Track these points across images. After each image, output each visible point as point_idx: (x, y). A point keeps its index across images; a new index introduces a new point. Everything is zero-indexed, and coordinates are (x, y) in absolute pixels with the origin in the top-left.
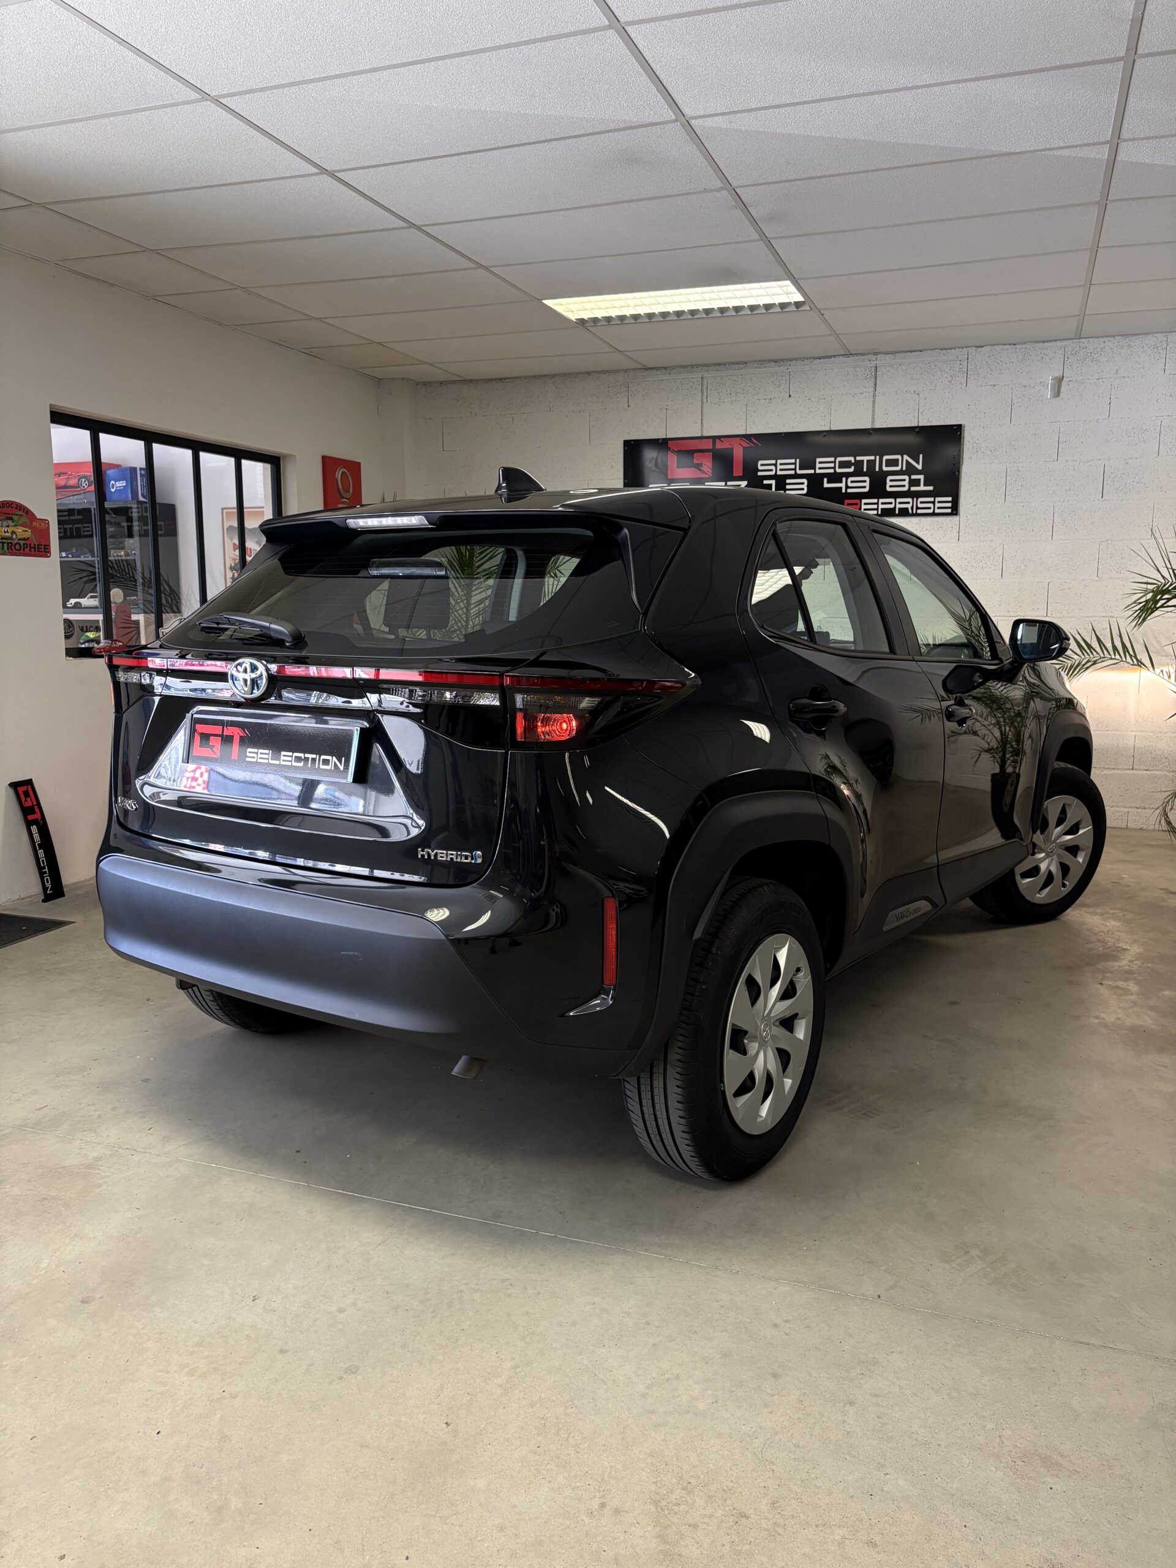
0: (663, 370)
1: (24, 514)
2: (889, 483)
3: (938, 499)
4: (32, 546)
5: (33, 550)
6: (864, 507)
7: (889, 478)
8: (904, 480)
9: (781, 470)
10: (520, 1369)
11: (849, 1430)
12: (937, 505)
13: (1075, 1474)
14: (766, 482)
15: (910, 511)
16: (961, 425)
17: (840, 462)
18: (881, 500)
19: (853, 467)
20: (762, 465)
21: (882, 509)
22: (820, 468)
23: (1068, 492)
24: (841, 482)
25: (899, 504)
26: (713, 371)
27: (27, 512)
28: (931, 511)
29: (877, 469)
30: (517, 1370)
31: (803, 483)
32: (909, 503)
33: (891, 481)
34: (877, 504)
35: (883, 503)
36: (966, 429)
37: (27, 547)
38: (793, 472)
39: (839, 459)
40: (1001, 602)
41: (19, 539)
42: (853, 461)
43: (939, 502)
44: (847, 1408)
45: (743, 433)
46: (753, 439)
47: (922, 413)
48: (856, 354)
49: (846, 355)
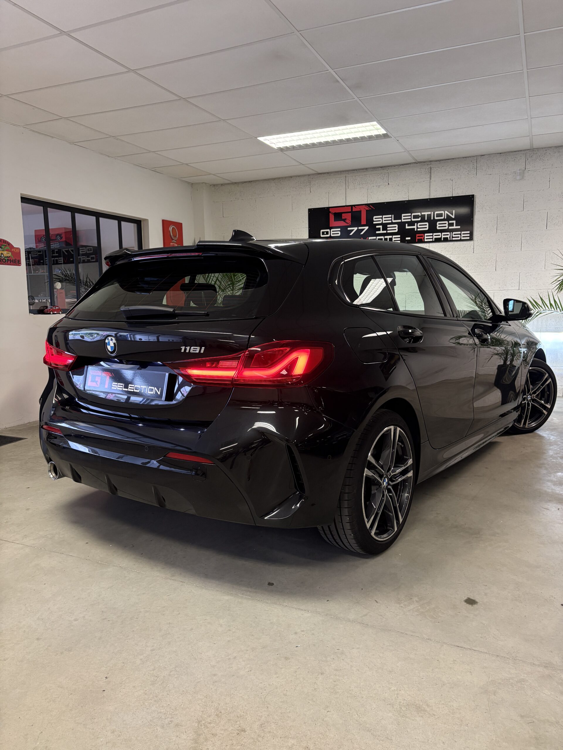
0: (327, 174)
1: (7, 245)
2: (438, 225)
3: (462, 232)
4: (12, 260)
5: (12, 262)
6: (426, 237)
7: (438, 223)
8: (446, 224)
9: (385, 220)
10: (155, 651)
11: (316, 687)
12: (462, 235)
13: (432, 716)
14: (377, 227)
15: (449, 239)
16: (474, 195)
17: (413, 216)
18: (434, 234)
19: (420, 218)
20: (375, 218)
21: (435, 238)
22: (404, 219)
23: (529, 227)
24: (414, 225)
25: (443, 235)
26: (351, 173)
27: (9, 244)
28: (459, 238)
29: (432, 219)
30: (153, 652)
31: (396, 227)
32: (448, 235)
33: (439, 224)
34: (433, 236)
35: (435, 235)
36: (476, 197)
37: (9, 261)
38: (390, 221)
39: (413, 214)
40: (495, 283)
41: (5, 257)
42: (420, 215)
43: (463, 234)
44: (319, 676)
45: (366, 203)
46: (371, 206)
47: (454, 190)
48: (421, 162)
49: (416, 163)
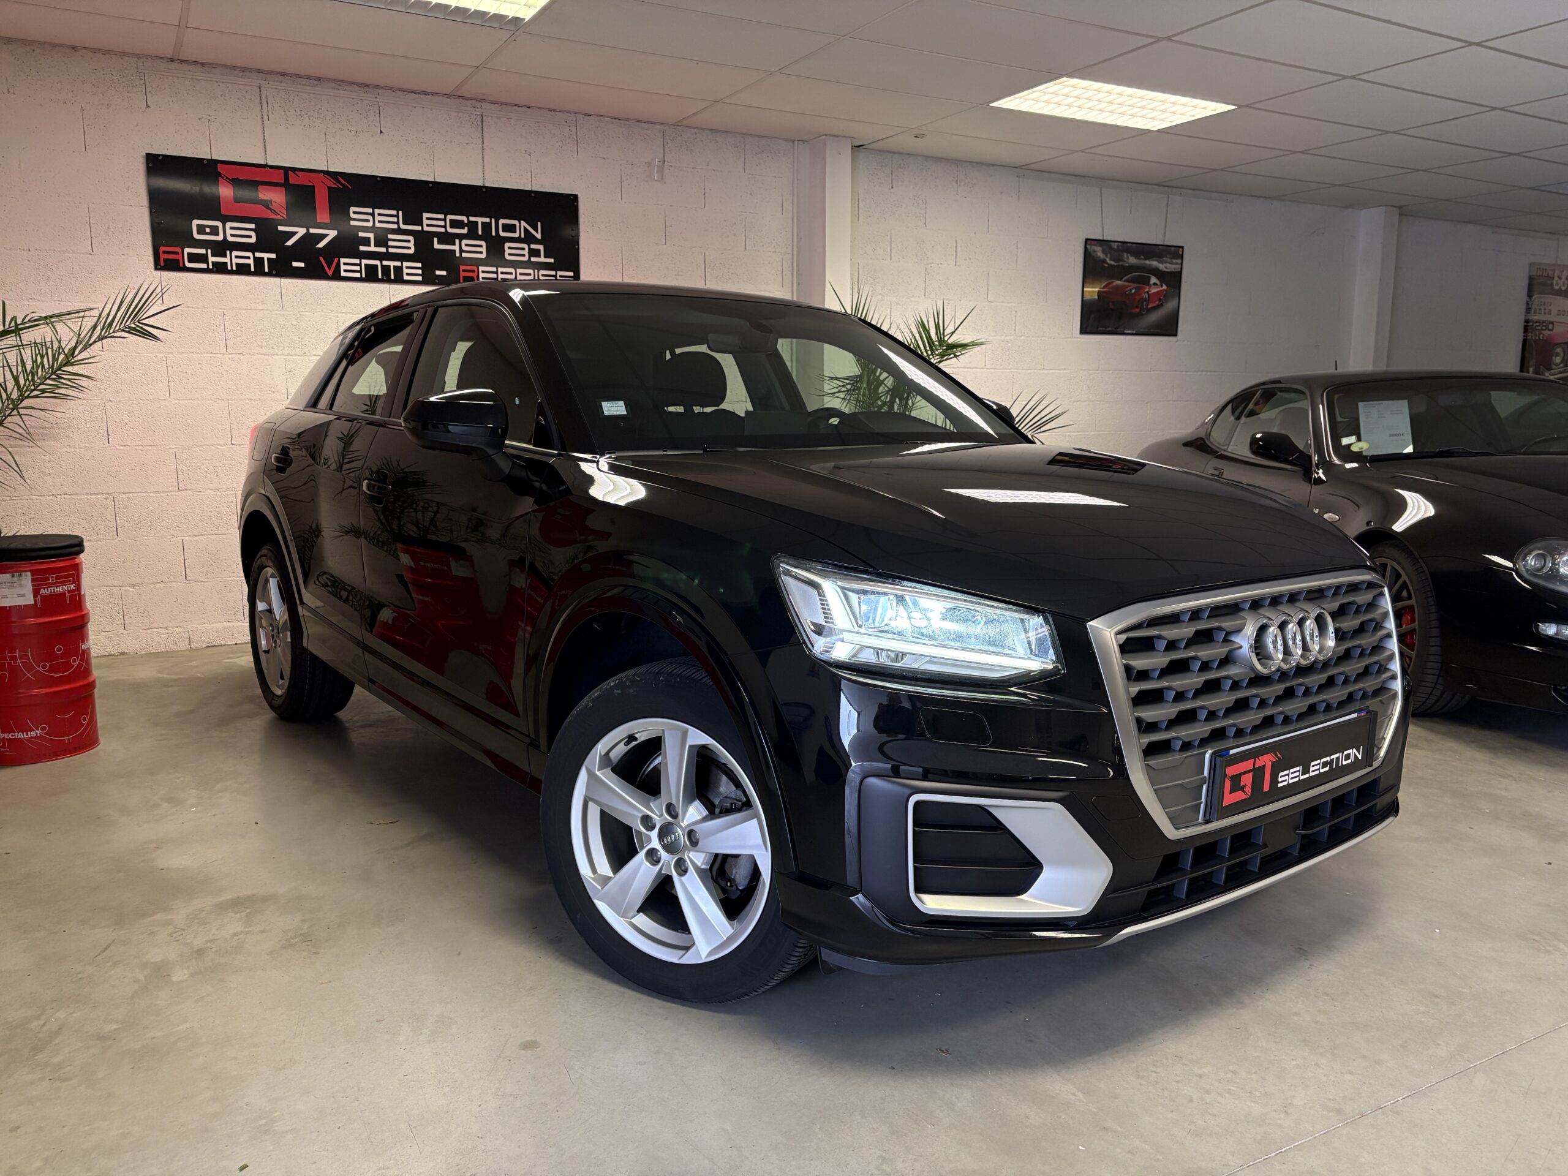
2: (507, 251)
3: (559, 273)
6: (482, 275)
7: (507, 245)
8: (523, 249)
9: (380, 222)
14: (361, 234)
16: (577, 195)
17: (451, 220)
18: (501, 270)
19: (466, 228)
20: (354, 213)
21: (501, 279)
22: (428, 225)
23: (677, 277)
24: (454, 244)
25: (519, 275)
26: (274, 81)
29: (494, 234)
31: (409, 241)
32: (529, 275)
33: (509, 248)
34: (496, 273)
35: (502, 273)
36: (581, 200)
38: (395, 226)
39: (449, 217)
42: (466, 221)
43: (561, 276)
46: (340, 179)
47: (535, 177)
48: (459, 97)
49: (447, 96)
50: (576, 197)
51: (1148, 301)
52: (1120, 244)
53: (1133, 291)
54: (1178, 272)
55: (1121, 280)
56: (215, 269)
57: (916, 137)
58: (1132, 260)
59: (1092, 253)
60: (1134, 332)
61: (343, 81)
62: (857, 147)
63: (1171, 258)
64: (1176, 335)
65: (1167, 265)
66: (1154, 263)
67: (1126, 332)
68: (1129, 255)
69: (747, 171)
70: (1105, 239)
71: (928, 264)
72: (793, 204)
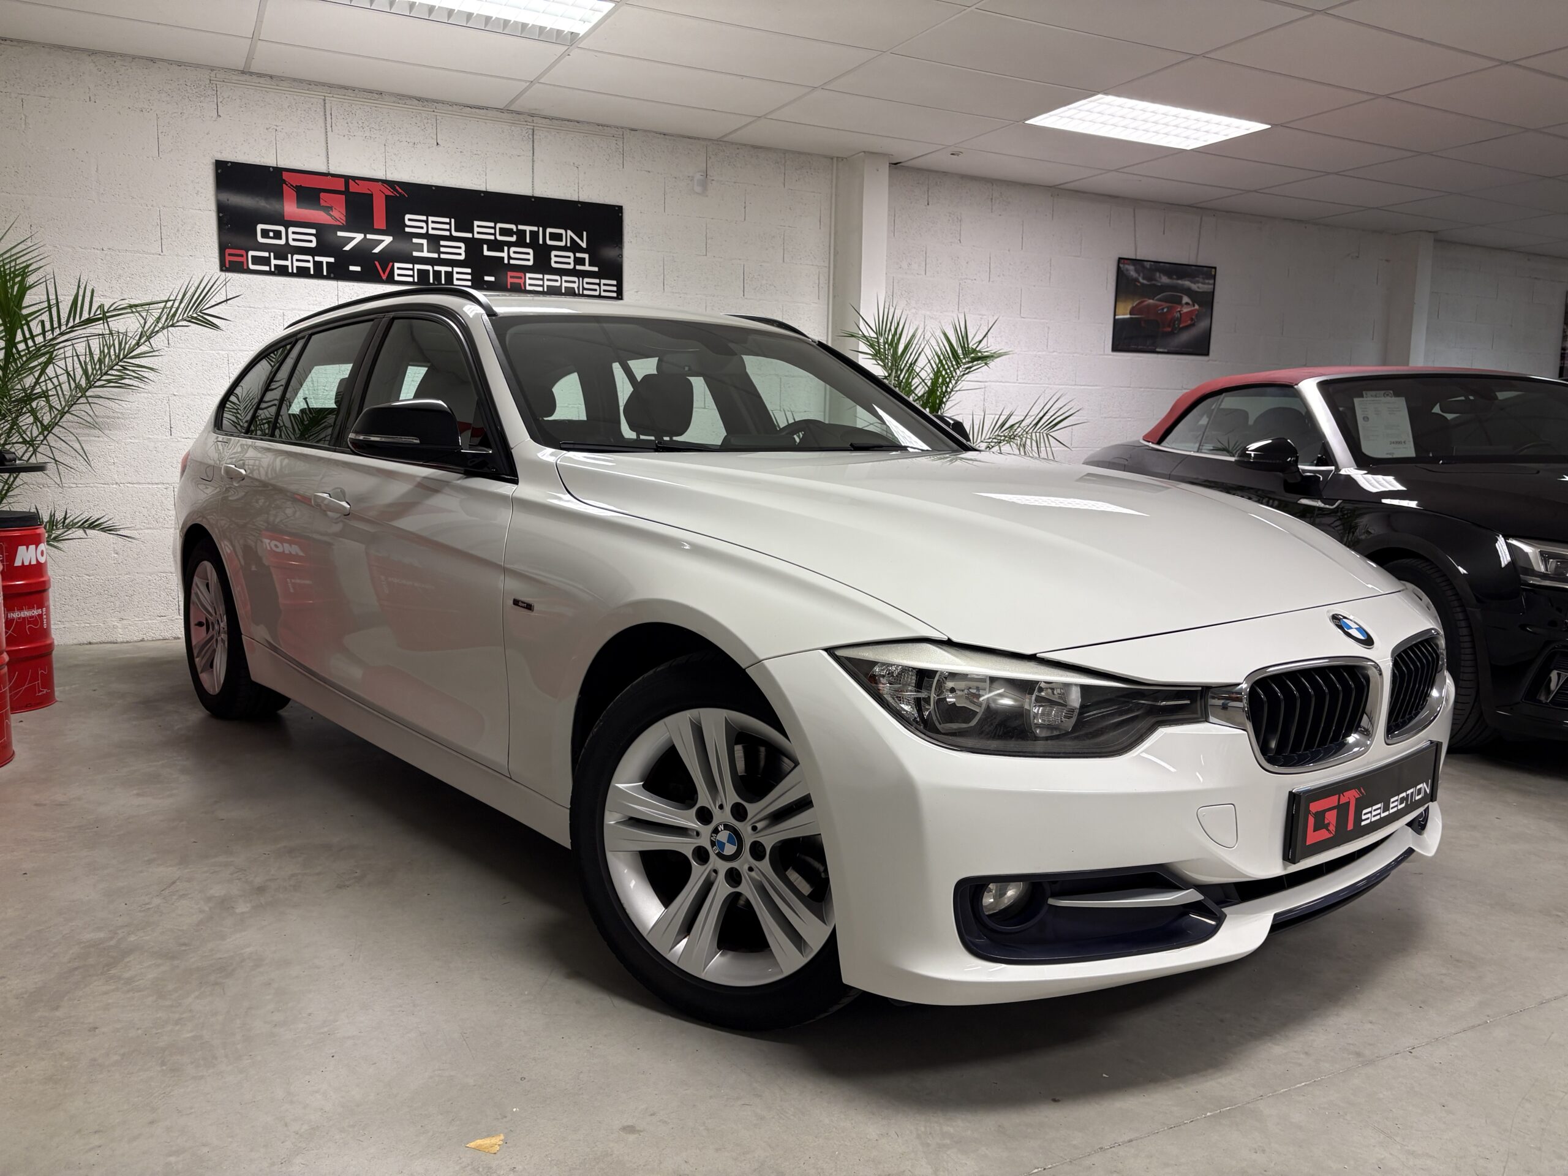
2: (554, 259)
3: (603, 281)
6: (528, 282)
7: (554, 253)
8: (569, 257)
12: (603, 288)
14: (415, 241)
15: (576, 291)
16: (622, 207)
17: (500, 229)
18: (547, 277)
19: (515, 237)
20: (409, 220)
21: (548, 286)
22: (478, 233)
24: (503, 251)
25: (565, 282)
26: (337, 93)
28: (597, 293)
29: (541, 242)
31: (460, 248)
32: (575, 282)
33: (556, 256)
34: (543, 280)
35: (548, 280)
36: (626, 211)
38: (447, 233)
39: (499, 225)
42: (515, 230)
43: (604, 285)
45: (384, 178)
46: (397, 188)
47: (582, 188)
48: (512, 112)
49: (501, 110)
50: (620, 208)
51: (1180, 320)
52: (1152, 263)
53: (1165, 310)
54: (1210, 292)
55: (1153, 299)
56: (276, 272)
57: (952, 154)
58: (1165, 280)
59: (1125, 272)
60: (1166, 350)
61: (403, 96)
62: (895, 165)
63: (1203, 278)
64: (1207, 354)
65: (1200, 285)
66: (1187, 283)
67: (1158, 350)
68: (1162, 276)
69: (786, 186)
70: (1138, 258)
71: (962, 279)
72: (831, 218)
